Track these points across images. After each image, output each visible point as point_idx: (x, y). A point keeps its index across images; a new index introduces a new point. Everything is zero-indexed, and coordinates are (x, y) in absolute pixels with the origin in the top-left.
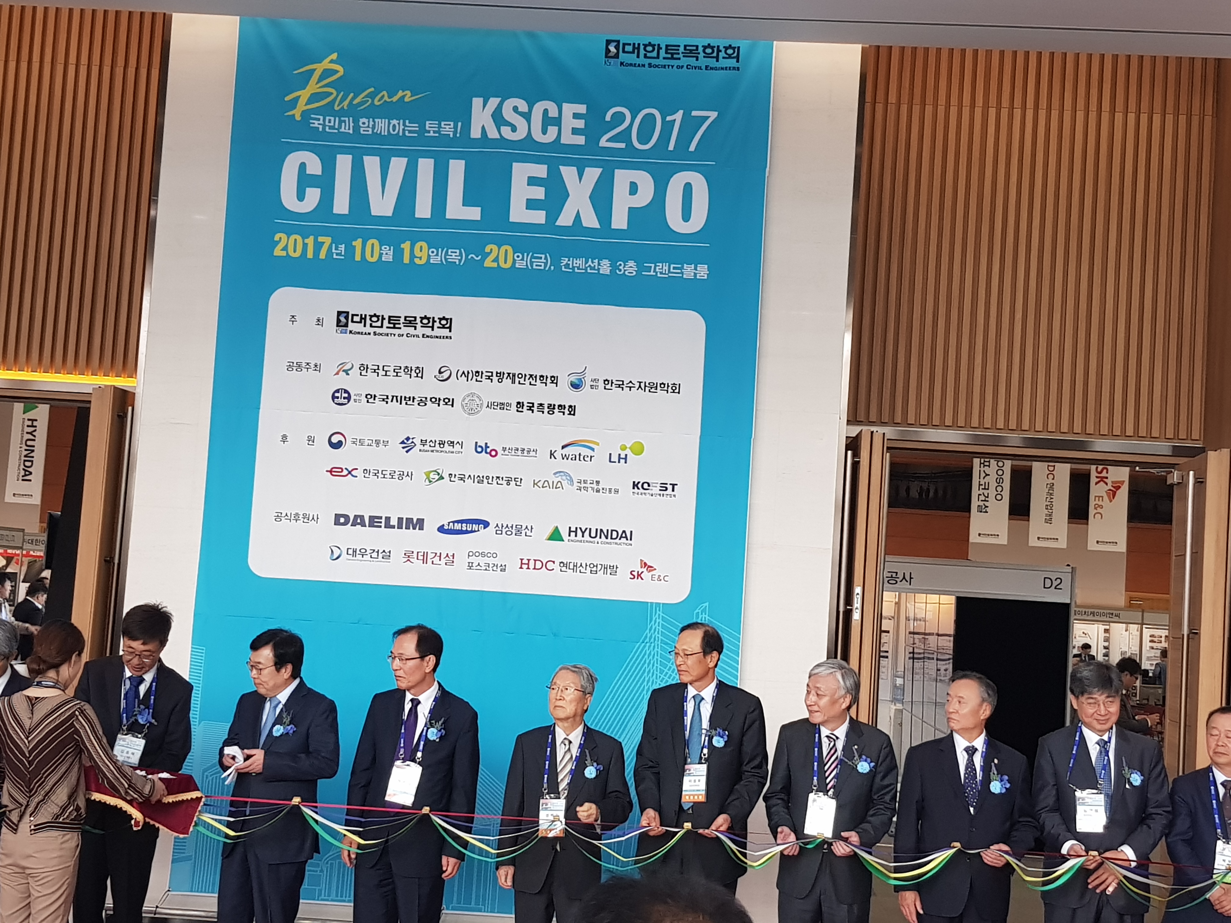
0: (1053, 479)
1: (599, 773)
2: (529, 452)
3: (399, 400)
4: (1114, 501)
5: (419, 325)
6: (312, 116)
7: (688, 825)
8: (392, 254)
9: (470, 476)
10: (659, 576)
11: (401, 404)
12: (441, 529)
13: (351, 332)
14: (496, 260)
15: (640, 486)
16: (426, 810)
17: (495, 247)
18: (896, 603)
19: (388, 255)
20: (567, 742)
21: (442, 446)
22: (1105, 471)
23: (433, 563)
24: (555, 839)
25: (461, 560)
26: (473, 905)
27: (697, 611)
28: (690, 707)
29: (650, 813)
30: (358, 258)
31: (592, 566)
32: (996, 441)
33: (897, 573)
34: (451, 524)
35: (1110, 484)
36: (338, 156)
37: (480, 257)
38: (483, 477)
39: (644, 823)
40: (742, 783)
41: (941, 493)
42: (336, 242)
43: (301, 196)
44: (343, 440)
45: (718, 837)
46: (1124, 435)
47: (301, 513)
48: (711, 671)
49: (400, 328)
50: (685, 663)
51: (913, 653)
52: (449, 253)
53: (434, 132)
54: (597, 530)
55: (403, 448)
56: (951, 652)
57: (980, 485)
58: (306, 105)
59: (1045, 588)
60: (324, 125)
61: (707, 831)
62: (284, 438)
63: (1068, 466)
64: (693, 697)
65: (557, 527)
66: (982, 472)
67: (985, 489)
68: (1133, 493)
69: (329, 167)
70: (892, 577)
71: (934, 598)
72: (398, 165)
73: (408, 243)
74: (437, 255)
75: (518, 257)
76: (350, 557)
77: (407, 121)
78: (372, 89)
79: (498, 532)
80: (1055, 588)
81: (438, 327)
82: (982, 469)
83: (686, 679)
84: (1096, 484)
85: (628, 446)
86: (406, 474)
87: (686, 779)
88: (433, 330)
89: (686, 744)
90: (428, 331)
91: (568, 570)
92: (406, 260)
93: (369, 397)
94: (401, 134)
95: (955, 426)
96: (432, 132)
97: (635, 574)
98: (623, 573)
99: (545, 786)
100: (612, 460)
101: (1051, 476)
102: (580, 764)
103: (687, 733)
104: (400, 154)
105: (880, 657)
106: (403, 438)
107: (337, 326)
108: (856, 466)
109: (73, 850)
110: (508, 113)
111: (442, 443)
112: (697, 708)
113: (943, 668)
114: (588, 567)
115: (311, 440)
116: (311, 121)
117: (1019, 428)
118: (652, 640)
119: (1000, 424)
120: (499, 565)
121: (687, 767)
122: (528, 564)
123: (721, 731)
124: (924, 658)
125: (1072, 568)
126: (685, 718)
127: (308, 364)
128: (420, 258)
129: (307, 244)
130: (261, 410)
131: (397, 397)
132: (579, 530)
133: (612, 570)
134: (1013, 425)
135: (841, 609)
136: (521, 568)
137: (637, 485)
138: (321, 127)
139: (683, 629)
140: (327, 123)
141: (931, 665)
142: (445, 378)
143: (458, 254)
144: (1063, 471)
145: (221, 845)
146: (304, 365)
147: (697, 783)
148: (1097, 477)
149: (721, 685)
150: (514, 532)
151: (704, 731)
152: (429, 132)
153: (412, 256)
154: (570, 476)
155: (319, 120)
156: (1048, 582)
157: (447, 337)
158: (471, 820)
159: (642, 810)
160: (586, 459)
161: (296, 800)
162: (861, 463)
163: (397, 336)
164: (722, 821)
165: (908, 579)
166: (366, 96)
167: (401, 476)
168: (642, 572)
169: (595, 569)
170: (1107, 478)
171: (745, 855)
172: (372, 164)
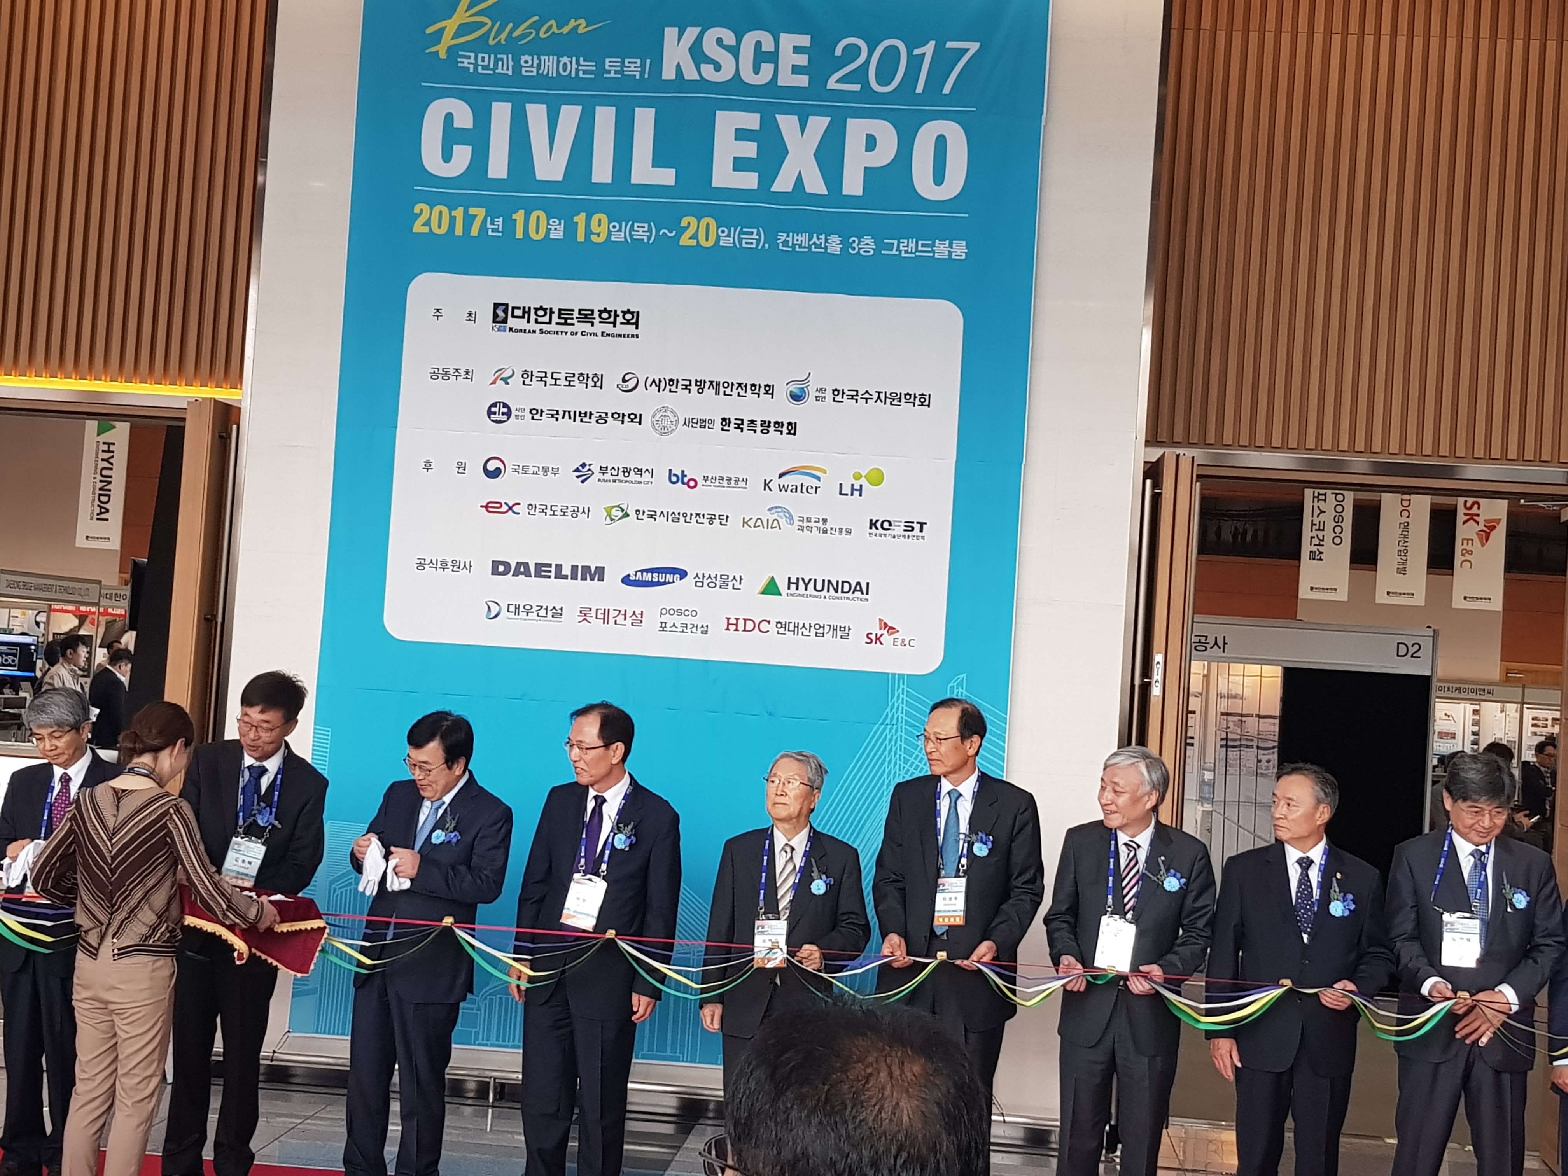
0: (1408, 517)
1: (830, 888)
2: (737, 482)
3: (572, 415)
4: (1487, 545)
5: (597, 320)
6: (461, 53)
7: (942, 955)
8: (562, 229)
9: (662, 513)
10: (903, 640)
11: (575, 421)
12: (626, 580)
13: (511, 329)
14: (695, 236)
15: (878, 525)
16: (611, 934)
17: (693, 220)
18: (1204, 676)
19: (558, 231)
20: (788, 849)
21: (627, 474)
22: (1476, 506)
23: (615, 623)
24: (775, 970)
25: (652, 620)
26: (669, 1053)
27: (951, 684)
28: (944, 805)
29: (894, 939)
30: (519, 235)
31: (817, 627)
32: (1337, 467)
33: (1206, 637)
34: (639, 574)
35: (1482, 523)
36: (494, 104)
37: (674, 232)
38: (679, 514)
39: (886, 951)
40: (1011, 901)
41: (1261, 535)
42: (492, 214)
43: (447, 156)
44: (501, 466)
45: (980, 970)
46: (1504, 458)
47: (450, 560)
48: (971, 761)
49: (573, 324)
50: (937, 750)
51: (1227, 739)
52: (636, 229)
53: (616, 72)
54: (824, 581)
55: (578, 477)
56: (1276, 738)
57: (1313, 524)
58: (452, 39)
59: (1398, 656)
60: (476, 65)
61: (966, 962)
62: (428, 465)
63: (1428, 499)
64: (949, 793)
65: (773, 577)
66: (1316, 508)
67: (1319, 530)
68: (1512, 535)
69: (483, 118)
70: (1200, 642)
71: (1255, 669)
72: (570, 115)
73: (583, 215)
74: (620, 230)
75: (723, 232)
76: (512, 615)
77: (581, 59)
78: (536, 18)
79: (698, 584)
80: (1412, 656)
81: (622, 323)
82: (1316, 504)
83: (938, 770)
84: (1465, 523)
85: (863, 475)
86: (581, 510)
87: (939, 897)
88: (615, 326)
89: (939, 852)
90: (608, 328)
91: (787, 632)
92: (581, 237)
93: (534, 412)
94: (573, 75)
95: (1284, 447)
96: (612, 72)
97: (873, 637)
98: (858, 637)
99: (762, 904)
100: (843, 492)
101: (1405, 514)
102: (805, 877)
103: (941, 838)
104: (572, 100)
105: (1187, 744)
106: (577, 465)
107: (494, 322)
108: (1156, 499)
109: (168, 980)
110: (710, 47)
111: (627, 471)
112: (953, 807)
113: (1264, 759)
114: (812, 628)
115: (462, 467)
116: (459, 60)
117: (1368, 450)
118: (894, 721)
119: (1344, 445)
120: (699, 626)
121: (940, 881)
122: (736, 625)
123: (984, 836)
124: (1241, 746)
125: (1434, 630)
126: (938, 819)
127: (457, 370)
128: (599, 235)
129: (455, 217)
130: (398, 429)
131: (569, 412)
132: (801, 581)
133: (843, 632)
134: (1360, 446)
135: (1137, 682)
136: (728, 629)
137: (875, 524)
138: (472, 67)
139: (935, 707)
140: (480, 62)
141: (1250, 756)
142: (630, 388)
143: (646, 229)
144: (1422, 505)
145: (353, 973)
146: (452, 371)
147: (953, 901)
148: (1465, 514)
149: (984, 779)
150: (718, 583)
151: (962, 836)
152: (609, 72)
153: (588, 232)
154: (789, 513)
155: (469, 57)
156: (1403, 649)
157: (633, 336)
158: (670, 947)
159: (884, 936)
160: (809, 490)
161: (448, 921)
162: (1163, 495)
163: (569, 334)
164: (985, 950)
165: (1221, 645)
166: (529, 27)
167: (575, 513)
168: (882, 635)
169: (821, 631)
170: (1478, 515)
171: (1014, 992)
172: (536, 114)
